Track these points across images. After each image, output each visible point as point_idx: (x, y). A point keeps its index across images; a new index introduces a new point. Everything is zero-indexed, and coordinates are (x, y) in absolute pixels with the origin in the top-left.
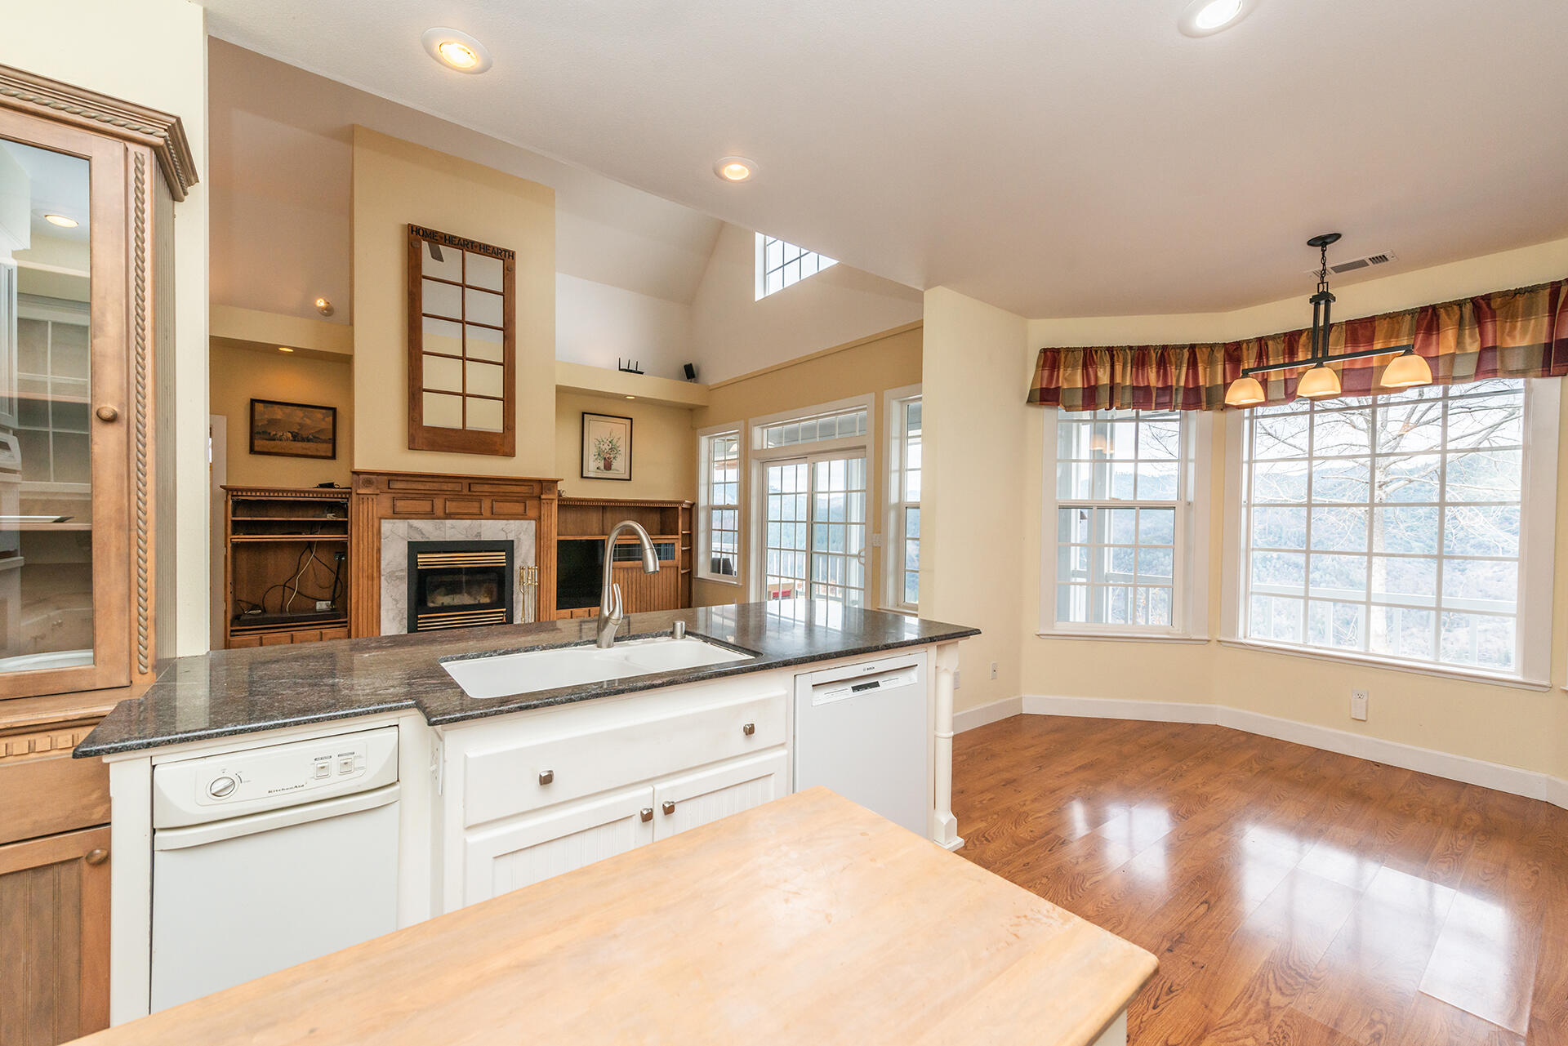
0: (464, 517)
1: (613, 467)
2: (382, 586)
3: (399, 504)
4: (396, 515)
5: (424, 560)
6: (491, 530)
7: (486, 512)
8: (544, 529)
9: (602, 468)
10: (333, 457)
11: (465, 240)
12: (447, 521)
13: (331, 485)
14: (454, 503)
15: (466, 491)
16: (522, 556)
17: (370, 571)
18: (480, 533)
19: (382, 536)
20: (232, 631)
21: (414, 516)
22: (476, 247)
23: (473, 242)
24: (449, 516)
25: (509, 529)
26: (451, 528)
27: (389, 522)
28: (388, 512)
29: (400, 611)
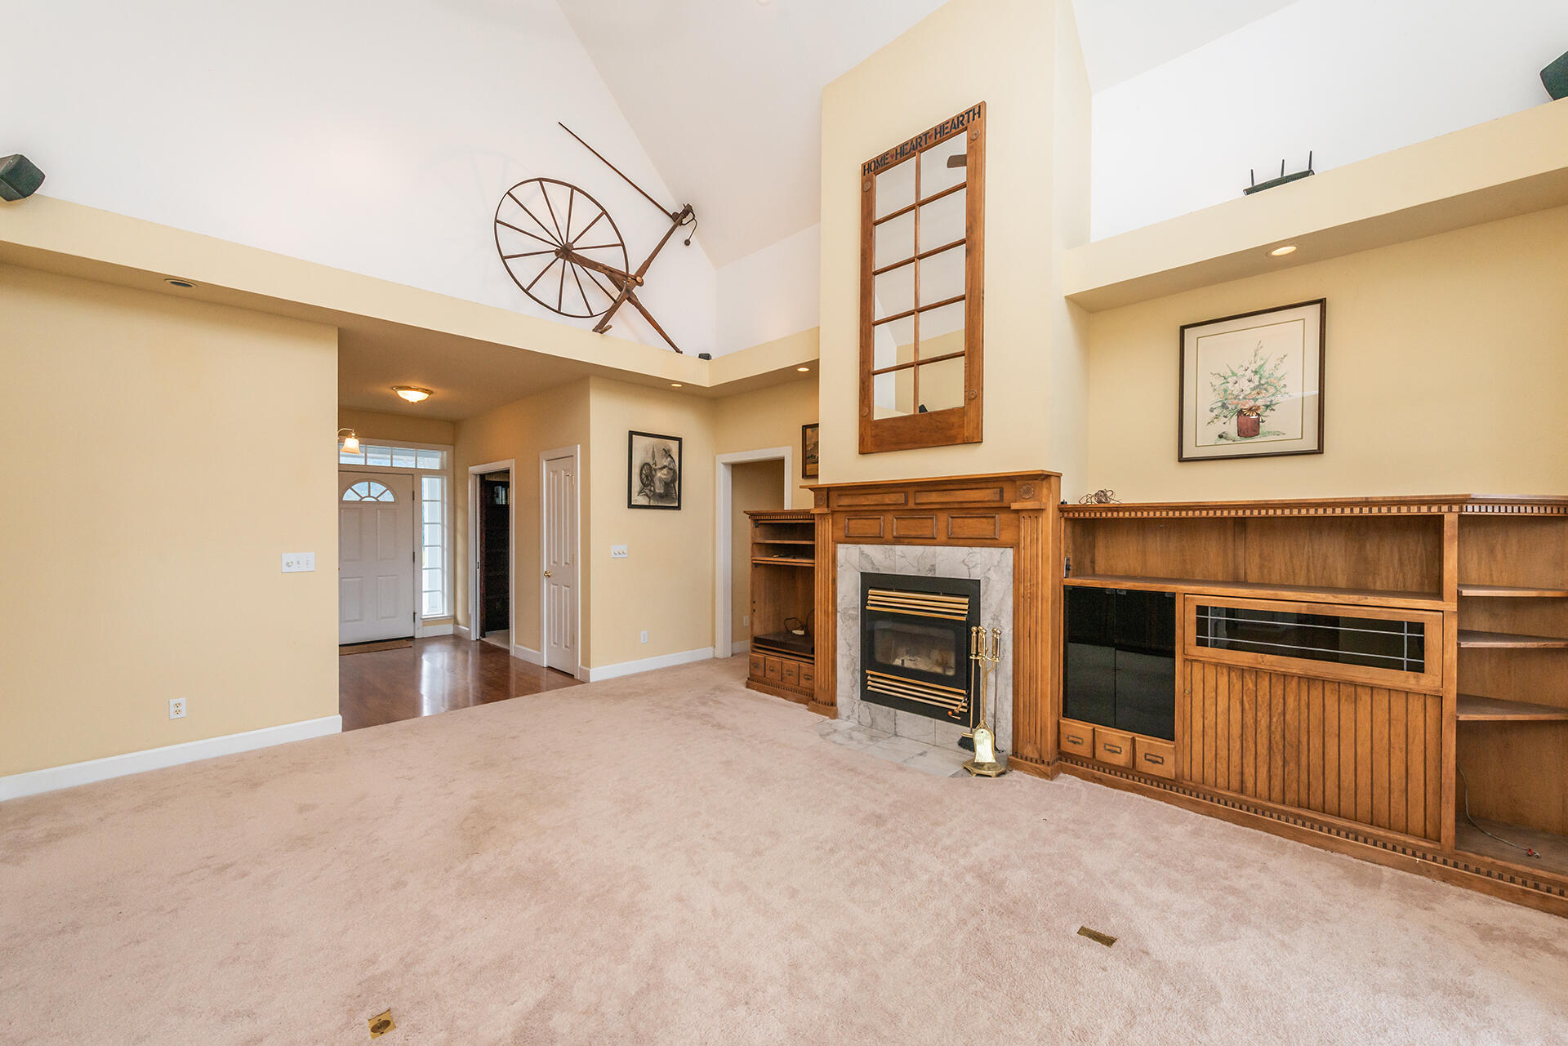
0: (914, 541)
2: (838, 625)
3: (851, 524)
4: (850, 538)
5: (880, 598)
7: (940, 536)
8: (1025, 564)
11: (917, 139)
12: (897, 547)
14: (904, 522)
15: (912, 504)
16: (993, 609)
18: (934, 565)
19: (839, 564)
20: (752, 647)
21: (863, 540)
24: (898, 540)
25: (972, 561)
26: (902, 557)
27: (843, 548)
28: (842, 534)
29: (853, 660)
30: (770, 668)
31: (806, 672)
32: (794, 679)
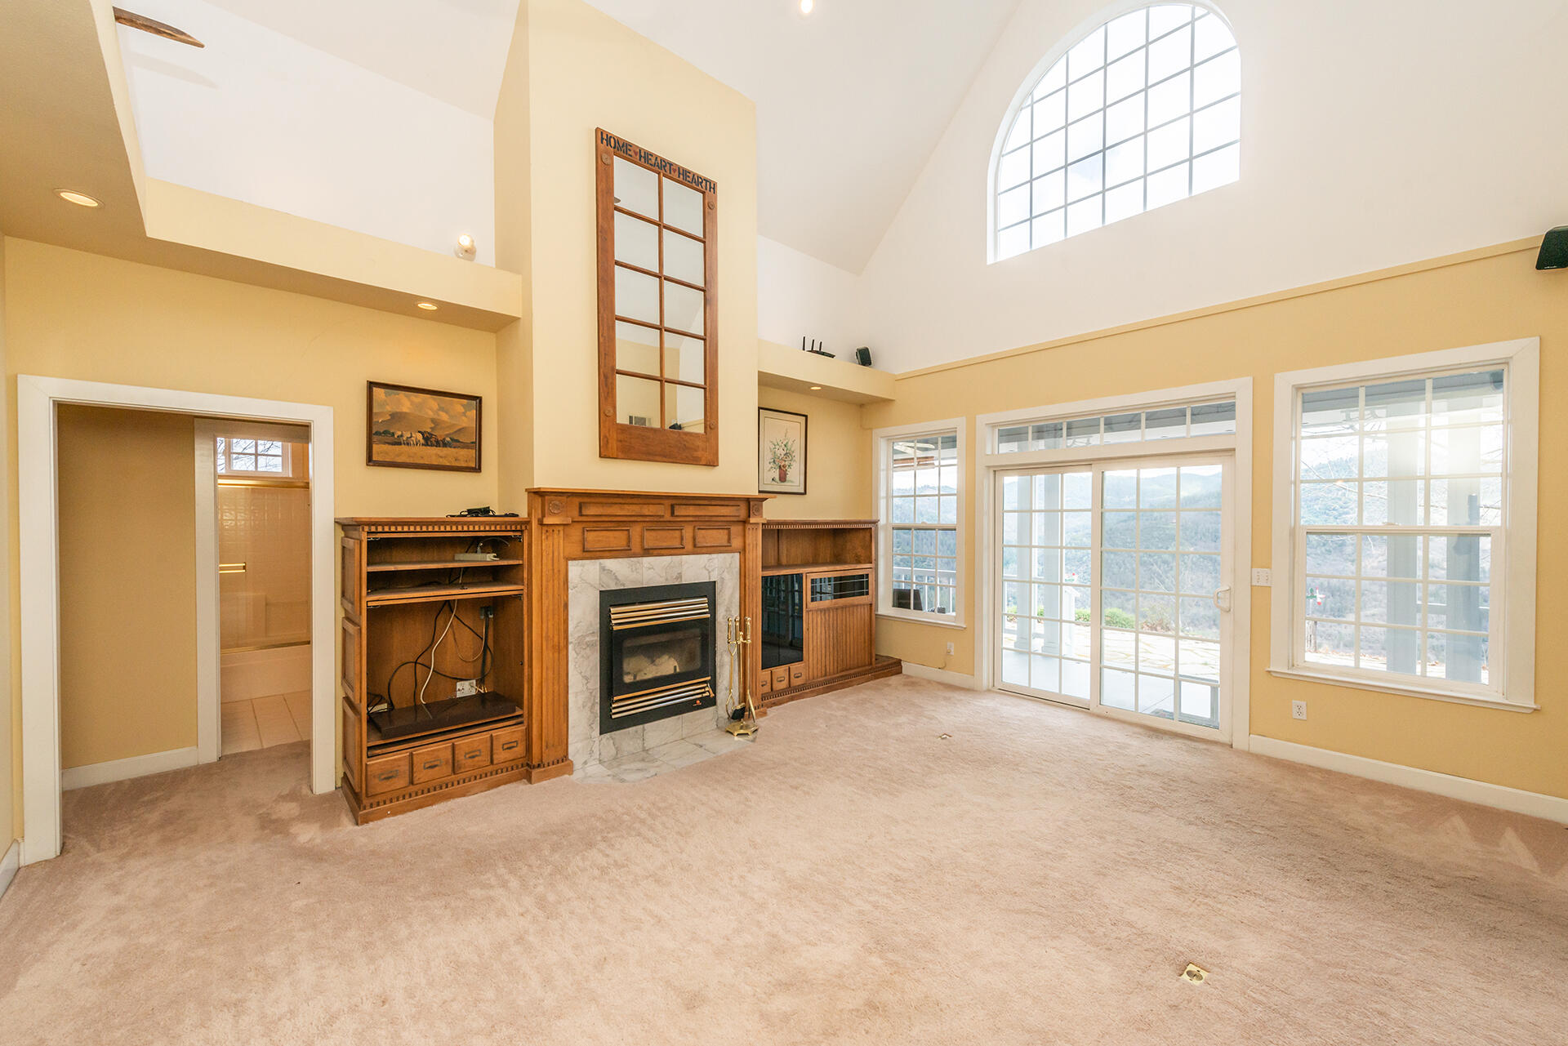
0: (663, 552)
1: (787, 479)
2: (570, 659)
3: (590, 536)
4: (588, 553)
5: (622, 616)
6: (693, 568)
7: (689, 546)
8: (750, 564)
9: (777, 478)
10: (477, 469)
11: (662, 160)
12: (645, 559)
13: (485, 512)
14: (653, 534)
15: (668, 517)
16: (725, 603)
17: (556, 639)
18: (680, 573)
19: (570, 585)
20: (369, 748)
21: (607, 554)
22: (675, 171)
23: (671, 164)
24: (647, 552)
25: (711, 566)
26: (650, 569)
27: (577, 565)
28: (576, 549)
29: (591, 693)
30: (427, 765)
31: (508, 739)
32: (484, 758)
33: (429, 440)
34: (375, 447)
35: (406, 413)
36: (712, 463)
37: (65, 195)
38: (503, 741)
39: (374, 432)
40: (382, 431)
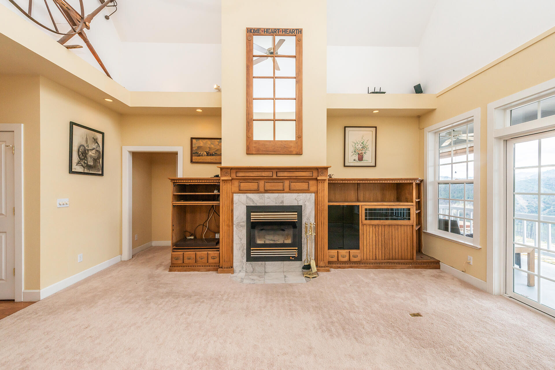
0: (274, 192)
1: (364, 159)
2: (234, 230)
3: (242, 184)
4: (241, 191)
6: (289, 199)
7: (287, 190)
8: (321, 199)
9: (357, 159)
12: (266, 194)
14: (269, 184)
15: (275, 177)
16: (307, 215)
17: (229, 222)
18: (283, 201)
19: (234, 203)
20: (173, 249)
21: (249, 192)
23: (279, 29)
24: (266, 191)
25: (299, 199)
26: (268, 198)
27: (237, 195)
28: (237, 189)
29: (242, 245)
30: (188, 258)
31: (213, 255)
32: (205, 260)
33: (208, 154)
34: (194, 158)
35: (202, 146)
36: (300, 153)
37: (106, 99)
38: (212, 255)
39: (193, 153)
40: (195, 152)
